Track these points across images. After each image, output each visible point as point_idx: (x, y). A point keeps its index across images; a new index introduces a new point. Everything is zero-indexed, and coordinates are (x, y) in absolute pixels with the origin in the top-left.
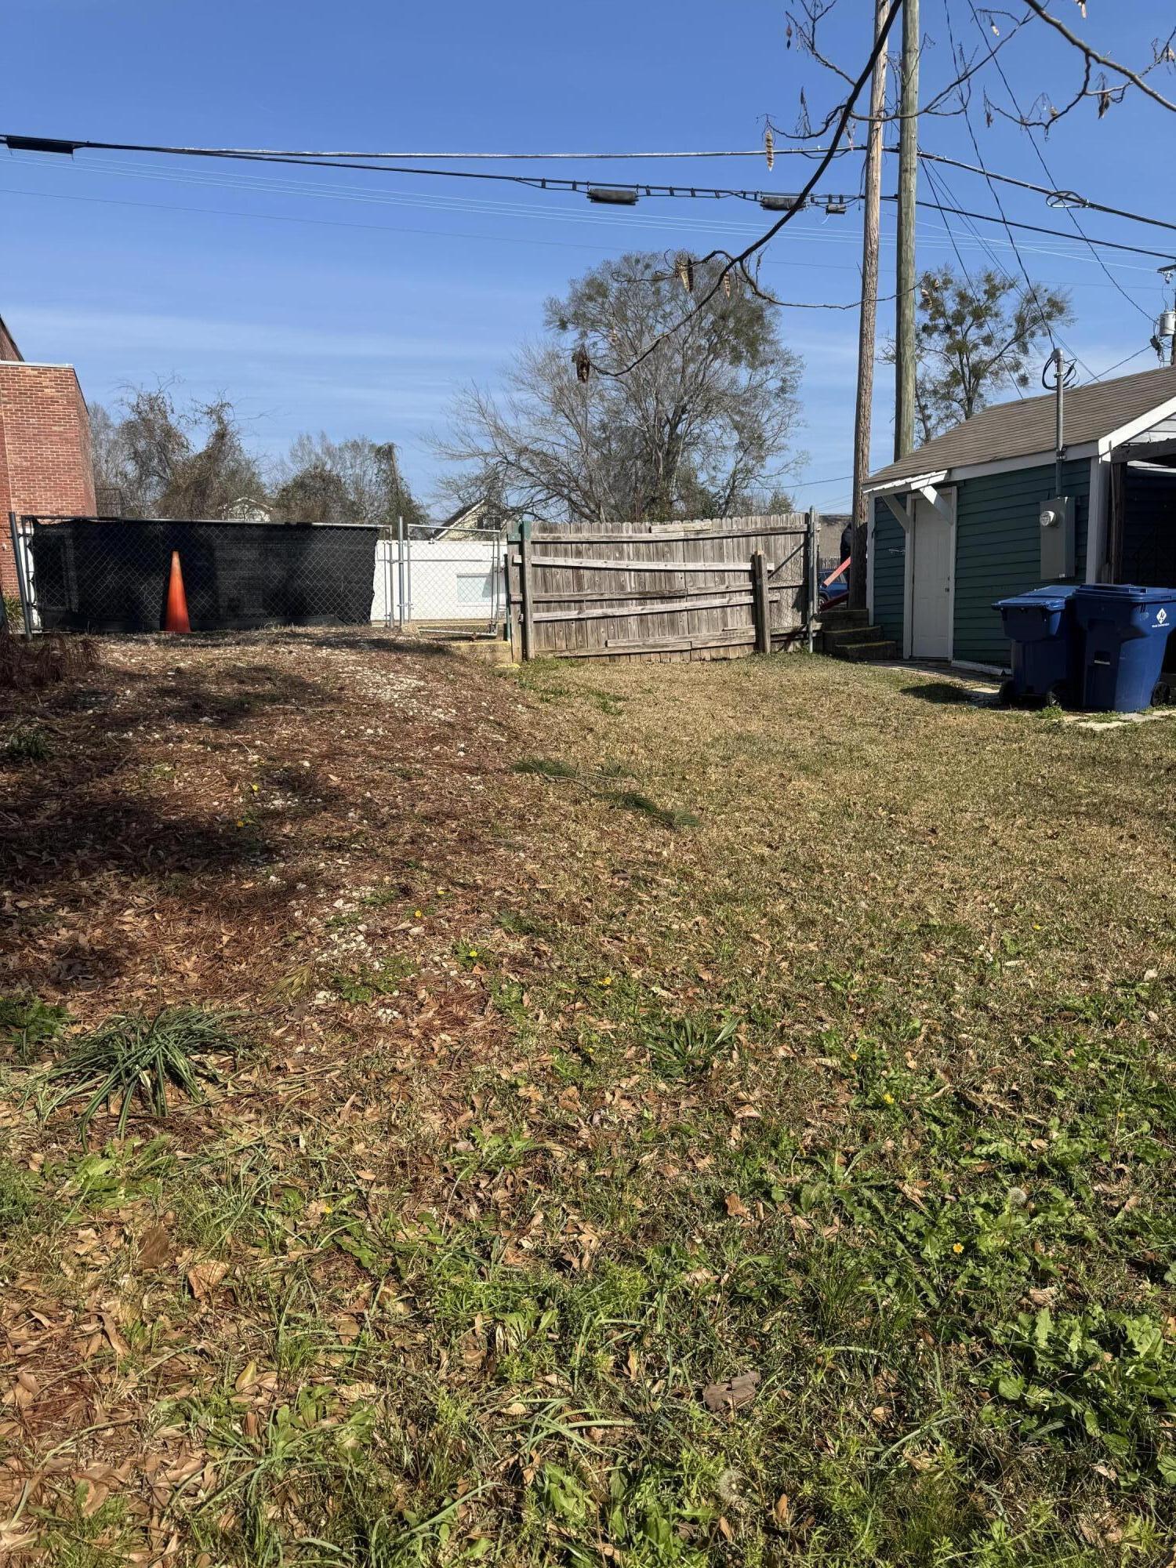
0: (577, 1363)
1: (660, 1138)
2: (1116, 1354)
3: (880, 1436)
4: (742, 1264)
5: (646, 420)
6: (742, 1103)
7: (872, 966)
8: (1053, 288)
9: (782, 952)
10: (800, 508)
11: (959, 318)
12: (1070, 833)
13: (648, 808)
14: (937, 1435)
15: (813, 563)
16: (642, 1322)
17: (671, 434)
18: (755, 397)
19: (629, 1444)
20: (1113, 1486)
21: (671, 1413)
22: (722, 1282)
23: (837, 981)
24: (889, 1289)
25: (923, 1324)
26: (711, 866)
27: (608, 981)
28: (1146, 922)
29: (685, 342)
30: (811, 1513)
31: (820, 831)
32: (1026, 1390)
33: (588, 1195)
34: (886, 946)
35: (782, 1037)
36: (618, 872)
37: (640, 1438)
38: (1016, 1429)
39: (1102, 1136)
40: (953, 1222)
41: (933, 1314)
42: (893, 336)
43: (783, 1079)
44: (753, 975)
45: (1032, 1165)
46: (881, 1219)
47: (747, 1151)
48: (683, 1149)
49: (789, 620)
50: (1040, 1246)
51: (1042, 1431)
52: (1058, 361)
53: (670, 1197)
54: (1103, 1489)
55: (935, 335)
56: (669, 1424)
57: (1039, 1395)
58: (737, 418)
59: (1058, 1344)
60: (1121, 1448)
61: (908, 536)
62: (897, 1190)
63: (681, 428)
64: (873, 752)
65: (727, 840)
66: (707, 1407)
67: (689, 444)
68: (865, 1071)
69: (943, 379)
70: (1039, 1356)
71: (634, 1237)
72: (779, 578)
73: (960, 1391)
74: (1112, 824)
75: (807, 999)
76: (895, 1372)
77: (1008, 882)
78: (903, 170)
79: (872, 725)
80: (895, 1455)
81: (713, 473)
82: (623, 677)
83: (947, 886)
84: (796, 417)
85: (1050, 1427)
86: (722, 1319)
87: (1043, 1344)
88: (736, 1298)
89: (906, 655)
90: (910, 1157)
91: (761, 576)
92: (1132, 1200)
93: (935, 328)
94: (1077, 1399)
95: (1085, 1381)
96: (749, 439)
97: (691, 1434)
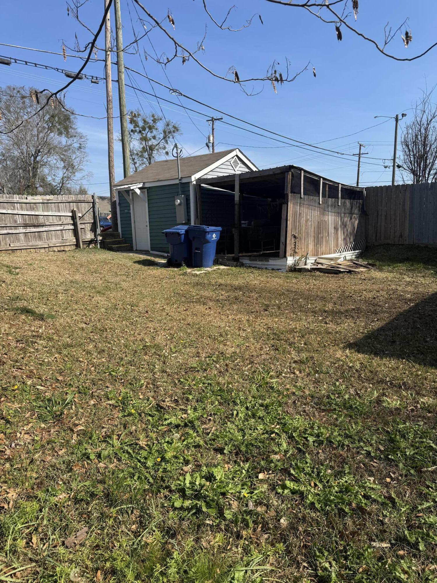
0: (8, 548)
1: (43, 446)
2: (210, 482)
3: (134, 536)
4: (79, 487)
5: (23, 154)
6: (76, 425)
7: (126, 363)
8: (174, 122)
9: (92, 364)
10: (90, 193)
11: (144, 129)
12: (191, 308)
13: (32, 313)
14: (154, 528)
15: (97, 214)
16: (38, 522)
17: (34, 160)
18: (69, 149)
19: (34, 574)
20: (212, 526)
21: (51, 555)
22: (71, 496)
23: (113, 371)
24: (135, 481)
25: (148, 490)
26: (61, 334)
27: (16, 387)
28: (215, 335)
29: (38, 124)
30: (109, 574)
31: (106, 316)
32: (183, 503)
33: (11, 477)
34: (131, 355)
35: (92, 396)
36: (19, 341)
37: (38, 569)
38: (181, 517)
39: (204, 409)
40: (157, 451)
41: (151, 485)
42: (120, 132)
43: (93, 413)
44: (80, 374)
45: (182, 424)
46: (132, 456)
47: (80, 443)
48: (53, 449)
49: (89, 236)
50: (186, 452)
51: (189, 515)
52: (177, 148)
53: (48, 469)
54: (209, 528)
55: (136, 134)
56: (51, 559)
57: (188, 503)
58: (62, 156)
59: (192, 483)
60: (213, 512)
61: (131, 206)
62: (137, 444)
63: (38, 158)
64: (124, 285)
65: (68, 323)
66: (67, 547)
67: (43, 165)
68: (124, 402)
69: (140, 150)
70: (187, 490)
71: (33, 489)
72: (84, 219)
73: (161, 510)
74: (204, 304)
75: (102, 380)
76: (139, 511)
77: (172, 328)
78: (119, 72)
79: (124, 275)
80: (140, 541)
81: (54, 177)
82: (18, 259)
83: (152, 331)
84: (86, 158)
85: (191, 513)
86: (71, 511)
87: (188, 485)
88: (77, 501)
89: (134, 249)
90: (141, 431)
91: (76, 218)
92: (214, 428)
93: (136, 131)
94: (199, 501)
95: (202, 493)
96: (68, 165)
97: (60, 561)
